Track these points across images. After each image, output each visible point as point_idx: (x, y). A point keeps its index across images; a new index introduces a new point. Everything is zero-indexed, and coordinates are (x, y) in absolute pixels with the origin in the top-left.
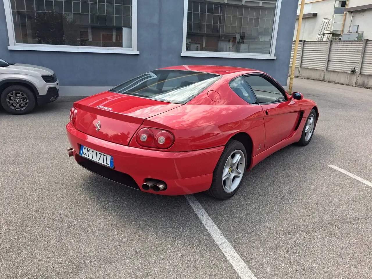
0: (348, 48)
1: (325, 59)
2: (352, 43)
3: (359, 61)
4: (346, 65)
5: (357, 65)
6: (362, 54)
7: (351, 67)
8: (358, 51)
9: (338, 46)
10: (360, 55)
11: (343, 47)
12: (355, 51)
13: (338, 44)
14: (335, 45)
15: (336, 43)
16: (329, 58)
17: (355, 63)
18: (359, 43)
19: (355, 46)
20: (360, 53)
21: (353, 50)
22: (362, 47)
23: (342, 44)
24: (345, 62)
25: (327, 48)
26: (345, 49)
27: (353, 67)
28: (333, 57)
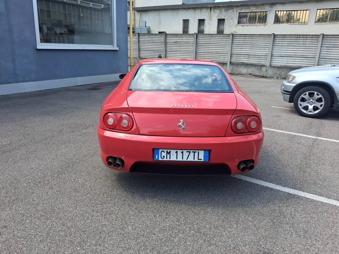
0: (153, 40)
1: (136, 48)
2: (155, 36)
3: (163, 50)
4: (154, 53)
5: (162, 53)
6: (164, 44)
7: (158, 54)
8: (161, 42)
9: (145, 38)
10: (163, 45)
11: (149, 39)
12: (159, 42)
13: (145, 36)
14: (142, 37)
15: (143, 36)
16: (139, 48)
17: (160, 51)
18: (161, 36)
19: (158, 38)
20: (163, 44)
21: (157, 41)
22: (163, 38)
23: (148, 36)
24: (152, 51)
25: (136, 40)
26: (151, 41)
27: (159, 54)
28: (142, 47)
